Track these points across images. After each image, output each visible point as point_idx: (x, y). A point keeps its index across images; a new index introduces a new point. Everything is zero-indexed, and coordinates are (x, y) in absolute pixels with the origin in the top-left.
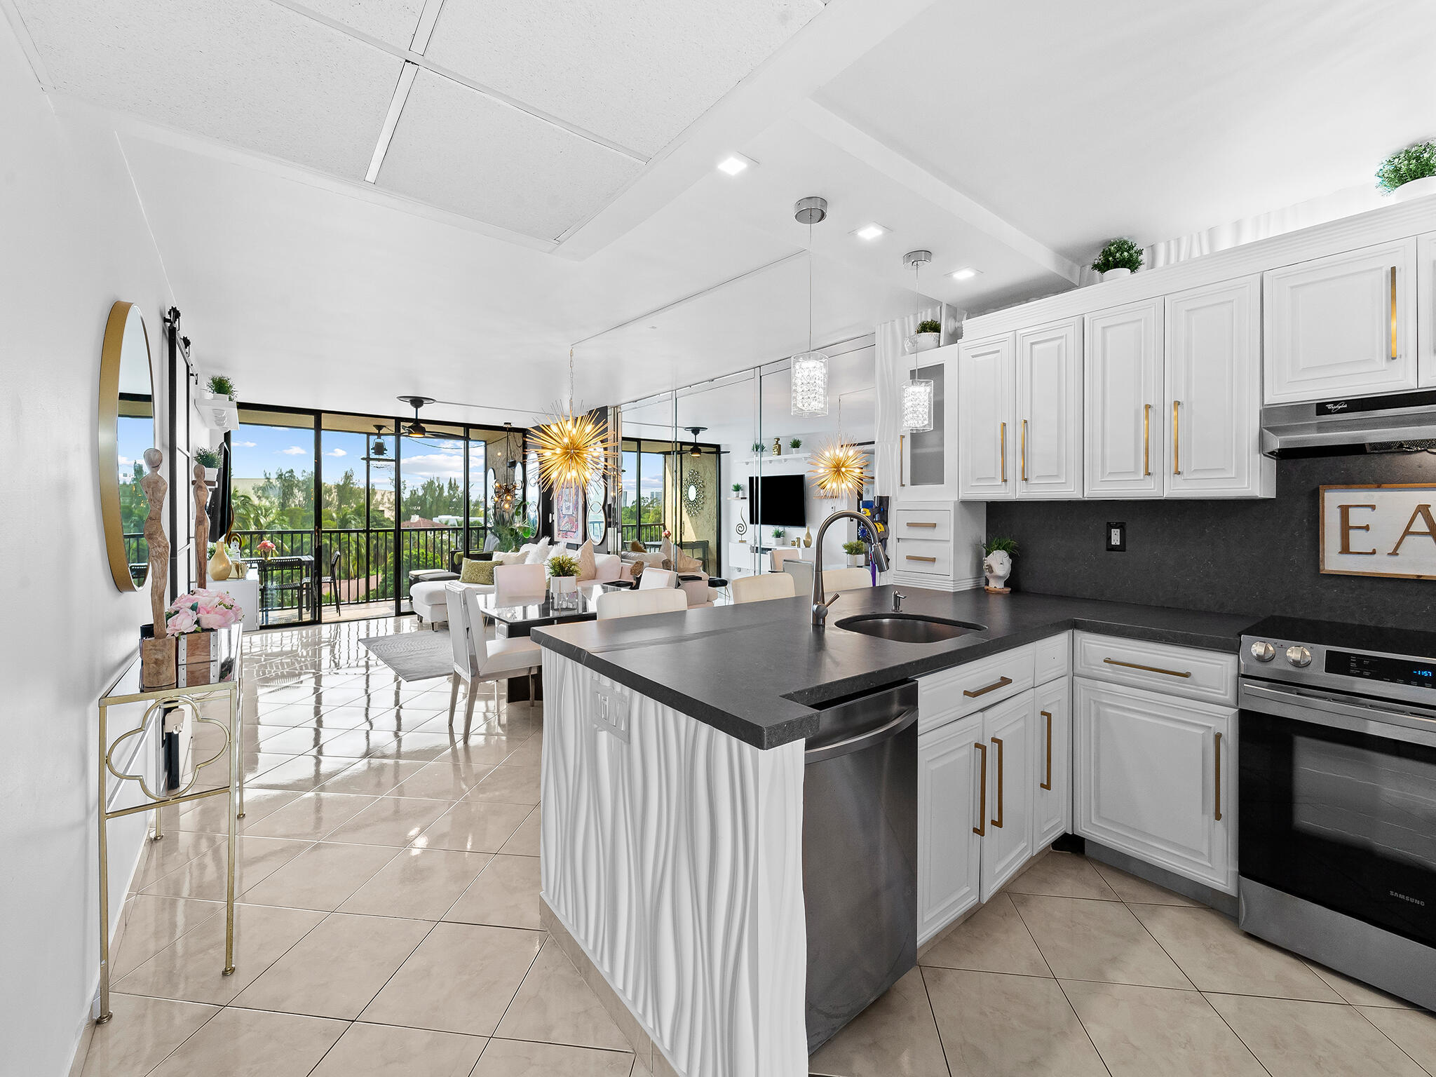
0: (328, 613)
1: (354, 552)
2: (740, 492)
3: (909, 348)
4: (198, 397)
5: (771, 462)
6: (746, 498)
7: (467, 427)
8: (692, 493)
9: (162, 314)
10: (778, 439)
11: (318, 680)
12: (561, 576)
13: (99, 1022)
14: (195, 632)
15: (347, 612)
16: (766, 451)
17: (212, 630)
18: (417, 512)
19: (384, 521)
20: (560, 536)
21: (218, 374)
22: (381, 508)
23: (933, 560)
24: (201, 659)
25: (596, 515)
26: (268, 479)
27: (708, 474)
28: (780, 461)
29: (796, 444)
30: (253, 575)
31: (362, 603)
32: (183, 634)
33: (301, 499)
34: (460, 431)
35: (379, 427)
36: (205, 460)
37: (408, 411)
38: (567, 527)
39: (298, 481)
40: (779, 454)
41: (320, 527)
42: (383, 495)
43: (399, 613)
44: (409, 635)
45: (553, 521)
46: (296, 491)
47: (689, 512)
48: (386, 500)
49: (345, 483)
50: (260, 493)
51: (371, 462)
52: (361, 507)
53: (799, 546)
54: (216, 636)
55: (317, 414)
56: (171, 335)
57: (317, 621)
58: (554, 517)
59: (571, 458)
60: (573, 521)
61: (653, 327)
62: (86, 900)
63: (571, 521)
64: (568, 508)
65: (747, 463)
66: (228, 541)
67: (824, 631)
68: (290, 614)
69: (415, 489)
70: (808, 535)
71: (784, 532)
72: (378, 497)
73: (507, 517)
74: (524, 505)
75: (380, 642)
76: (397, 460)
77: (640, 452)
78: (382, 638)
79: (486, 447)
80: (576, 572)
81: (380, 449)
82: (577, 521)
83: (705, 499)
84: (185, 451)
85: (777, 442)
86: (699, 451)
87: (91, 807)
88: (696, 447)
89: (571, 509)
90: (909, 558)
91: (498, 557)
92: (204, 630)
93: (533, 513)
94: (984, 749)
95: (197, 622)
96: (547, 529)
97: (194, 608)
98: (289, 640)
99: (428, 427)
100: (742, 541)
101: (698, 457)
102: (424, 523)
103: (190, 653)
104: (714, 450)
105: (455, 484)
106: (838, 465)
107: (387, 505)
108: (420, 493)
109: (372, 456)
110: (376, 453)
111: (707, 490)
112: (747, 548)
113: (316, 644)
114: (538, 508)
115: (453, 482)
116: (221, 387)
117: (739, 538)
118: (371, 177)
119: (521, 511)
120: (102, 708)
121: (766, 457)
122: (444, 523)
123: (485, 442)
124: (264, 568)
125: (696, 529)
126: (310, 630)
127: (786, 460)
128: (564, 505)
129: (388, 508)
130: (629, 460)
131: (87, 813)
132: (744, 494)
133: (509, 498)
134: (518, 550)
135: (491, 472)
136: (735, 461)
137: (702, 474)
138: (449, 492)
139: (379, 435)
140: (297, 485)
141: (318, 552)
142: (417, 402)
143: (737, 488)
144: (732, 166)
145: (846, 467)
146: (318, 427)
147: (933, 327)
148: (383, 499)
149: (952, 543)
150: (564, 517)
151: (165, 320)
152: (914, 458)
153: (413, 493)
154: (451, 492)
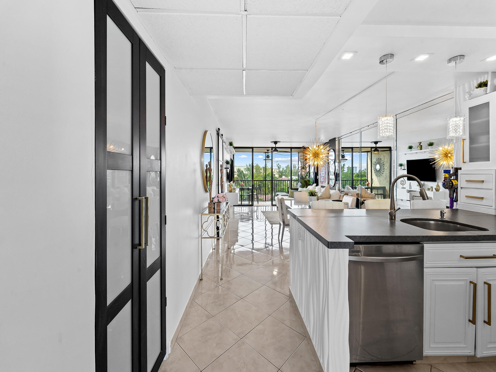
0: (255, 203)
1: (267, 187)
2: (403, 167)
3: (468, 97)
4: (226, 147)
5: (416, 153)
6: (405, 169)
7: (291, 148)
8: (378, 167)
9: (216, 130)
10: (421, 143)
11: (253, 221)
12: (311, 196)
13: (201, 280)
14: (218, 202)
15: (260, 203)
16: (414, 148)
17: (221, 202)
18: (284, 175)
20: (320, 183)
21: (230, 141)
23: (482, 198)
24: (219, 208)
25: (332, 177)
26: (247, 166)
27: (386, 160)
28: (422, 152)
29: (431, 144)
30: (237, 191)
31: (264, 201)
32: (216, 202)
34: (289, 150)
35: (268, 150)
36: (227, 163)
37: (274, 145)
38: (323, 180)
40: (421, 149)
41: (253, 179)
42: (275, 170)
43: (272, 205)
44: (275, 212)
45: (318, 178)
47: (376, 175)
48: (275, 171)
50: (245, 170)
51: (266, 161)
52: (269, 173)
53: (432, 191)
54: (221, 203)
55: (252, 148)
56: (218, 134)
57: (252, 205)
58: (319, 177)
59: (316, 157)
60: (325, 179)
61: (343, 109)
62: (199, 254)
63: (324, 179)
64: (323, 174)
65: (406, 154)
66: (233, 182)
67: (395, 222)
68: (246, 203)
70: (438, 186)
71: (424, 184)
73: (304, 176)
74: (309, 172)
75: (266, 213)
76: (272, 160)
77: (353, 152)
78: (267, 212)
79: (298, 154)
80: (317, 195)
81: (268, 157)
82: (326, 178)
83: (384, 169)
84: (222, 161)
85: (420, 144)
86: (378, 151)
87: (200, 236)
88: (376, 149)
89: (324, 175)
90: (466, 196)
91: (300, 189)
92: (219, 202)
93: (312, 176)
94: (475, 286)
95: (218, 200)
96: (316, 181)
97: (218, 197)
98: (246, 210)
99: (278, 149)
100: (403, 188)
101: (378, 153)
102: (286, 178)
103: (217, 207)
104: (388, 149)
105: (295, 166)
106: (447, 153)
107: (276, 173)
108: (285, 169)
109: (267, 159)
110: (267, 158)
111: (385, 166)
112: (405, 190)
113: (252, 212)
114: (313, 174)
115: (295, 165)
116: (231, 144)
117: (402, 186)
118: (245, 94)
119: (308, 174)
120: (201, 215)
121: (413, 151)
123: (298, 152)
124: (242, 189)
125: (380, 182)
126: (251, 207)
127: (425, 152)
128: (322, 173)
129: (276, 174)
130: (348, 156)
131: (199, 236)
132: (404, 168)
133: (304, 170)
134: (307, 187)
135: (300, 162)
136: (399, 154)
137: (383, 159)
139: (268, 153)
141: (253, 186)
142: (276, 143)
143: (401, 165)
144: (347, 56)
145: (451, 154)
146: (253, 152)
147: (484, 85)
149: (494, 191)
150: (322, 177)
151: (217, 131)
152: (471, 149)
153: (283, 169)
154: (294, 168)
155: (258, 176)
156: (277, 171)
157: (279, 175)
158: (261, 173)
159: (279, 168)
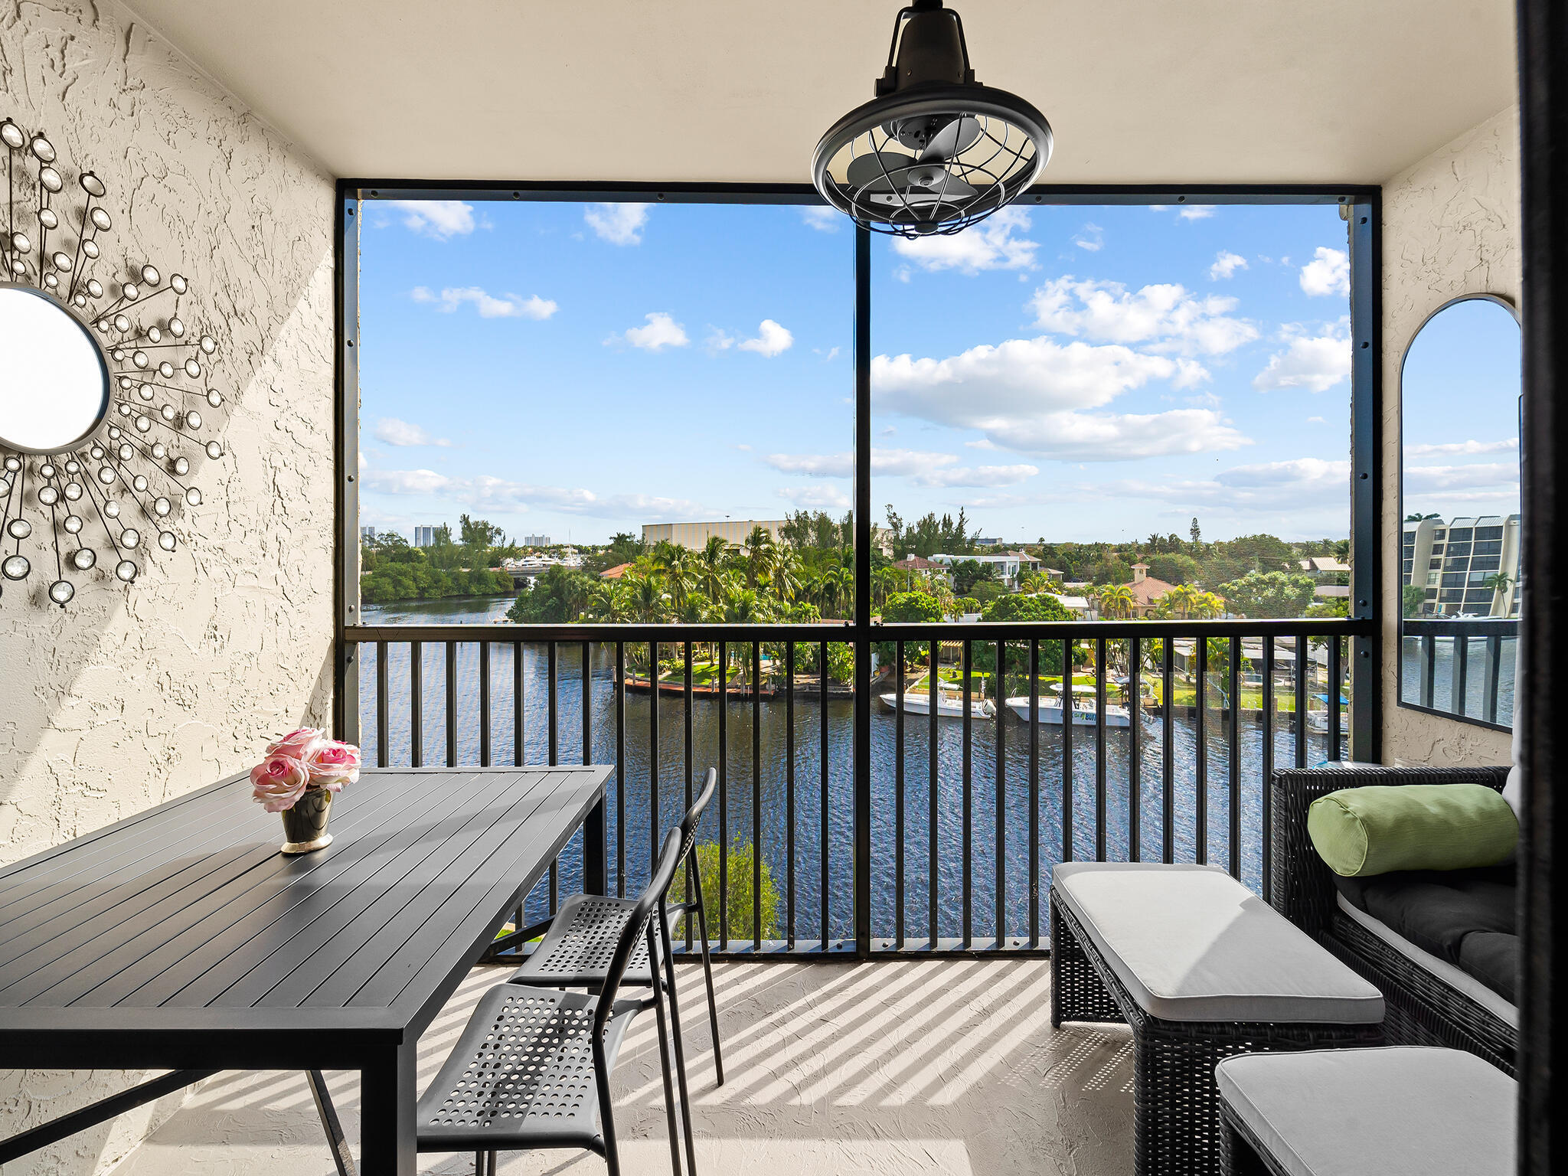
18: (912, 551)
19: (883, 560)
22: (880, 547)
26: (788, 519)
33: (814, 538)
39: (812, 522)
42: (883, 535)
46: (810, 531)
48: (885, 539)
49: (849, 522)
69: (911, 526)
72: (879, 536)
102: (919, 562)
105: (950, 520)
108: (916, 530)
115: (947, 519)
122: (939, 561)
138: (943, 529)
140: (811, 526)
148: (882, 538)
153: (910, 530)
154: (946, 529)
155: (825, 554)
156: (889, 538)
157: (895, 550)
158: (835, 543)
159: (896, 527)
